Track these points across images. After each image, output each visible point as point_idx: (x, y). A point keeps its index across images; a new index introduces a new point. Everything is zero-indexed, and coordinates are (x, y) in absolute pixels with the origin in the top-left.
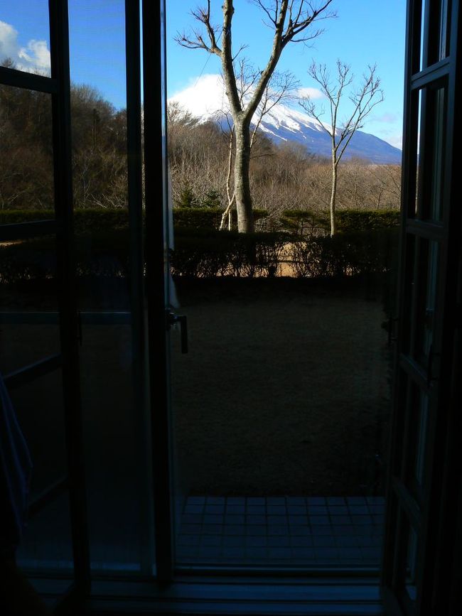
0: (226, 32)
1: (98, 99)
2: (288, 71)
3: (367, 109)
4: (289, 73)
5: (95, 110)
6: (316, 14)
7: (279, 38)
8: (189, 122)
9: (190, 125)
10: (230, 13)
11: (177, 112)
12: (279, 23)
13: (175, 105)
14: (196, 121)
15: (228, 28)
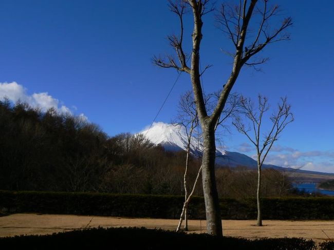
0: (195, 53)
1: (99, 131)
2: (236, 93)
3: (282, 127)
4: (237, 94)
5: (97, 136)
6: (268, 40)
7: (239, 59)
8: (148, 145)
9: (149, 147)
10: (199, 38)
11: (142, 140)
12: (239, 45)
13: (141, 136)
14: (152, 145)
15: (197, 50)
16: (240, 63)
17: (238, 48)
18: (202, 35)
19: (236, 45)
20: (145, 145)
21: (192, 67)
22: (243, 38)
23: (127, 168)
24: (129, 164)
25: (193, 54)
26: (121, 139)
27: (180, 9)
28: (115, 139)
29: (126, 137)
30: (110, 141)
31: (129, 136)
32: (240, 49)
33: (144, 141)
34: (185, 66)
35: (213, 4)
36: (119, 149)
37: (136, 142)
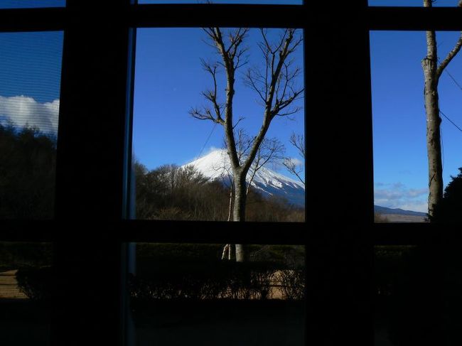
0: (228, 107)
7: (268, 113)
8: (201, 180)
9: (202, 183)
10: (231, 93)
11: (191, 174)
12: (268, 101)
13: (191, 168)
14: (206, 180)
15: (230, 105)
16: (270, 116)
17: (267, 103)
18: (234, 91)
19: (265, 101)
20: (196, 180)
21: (225, 120)
22: (272, 94)
23: (172, 212)
24: (175, 206)
25: (226, 109)
26: (164, 173)
27: (212, 69)
28: (156, 173)
29: (171, 169)
30: (149, 175)
31: (174, 167)
32: (269, 104)
33: (195, 176)
34: (220, 118)
35: (247, 56)
36: (162, 187)
37: (184, 177)
